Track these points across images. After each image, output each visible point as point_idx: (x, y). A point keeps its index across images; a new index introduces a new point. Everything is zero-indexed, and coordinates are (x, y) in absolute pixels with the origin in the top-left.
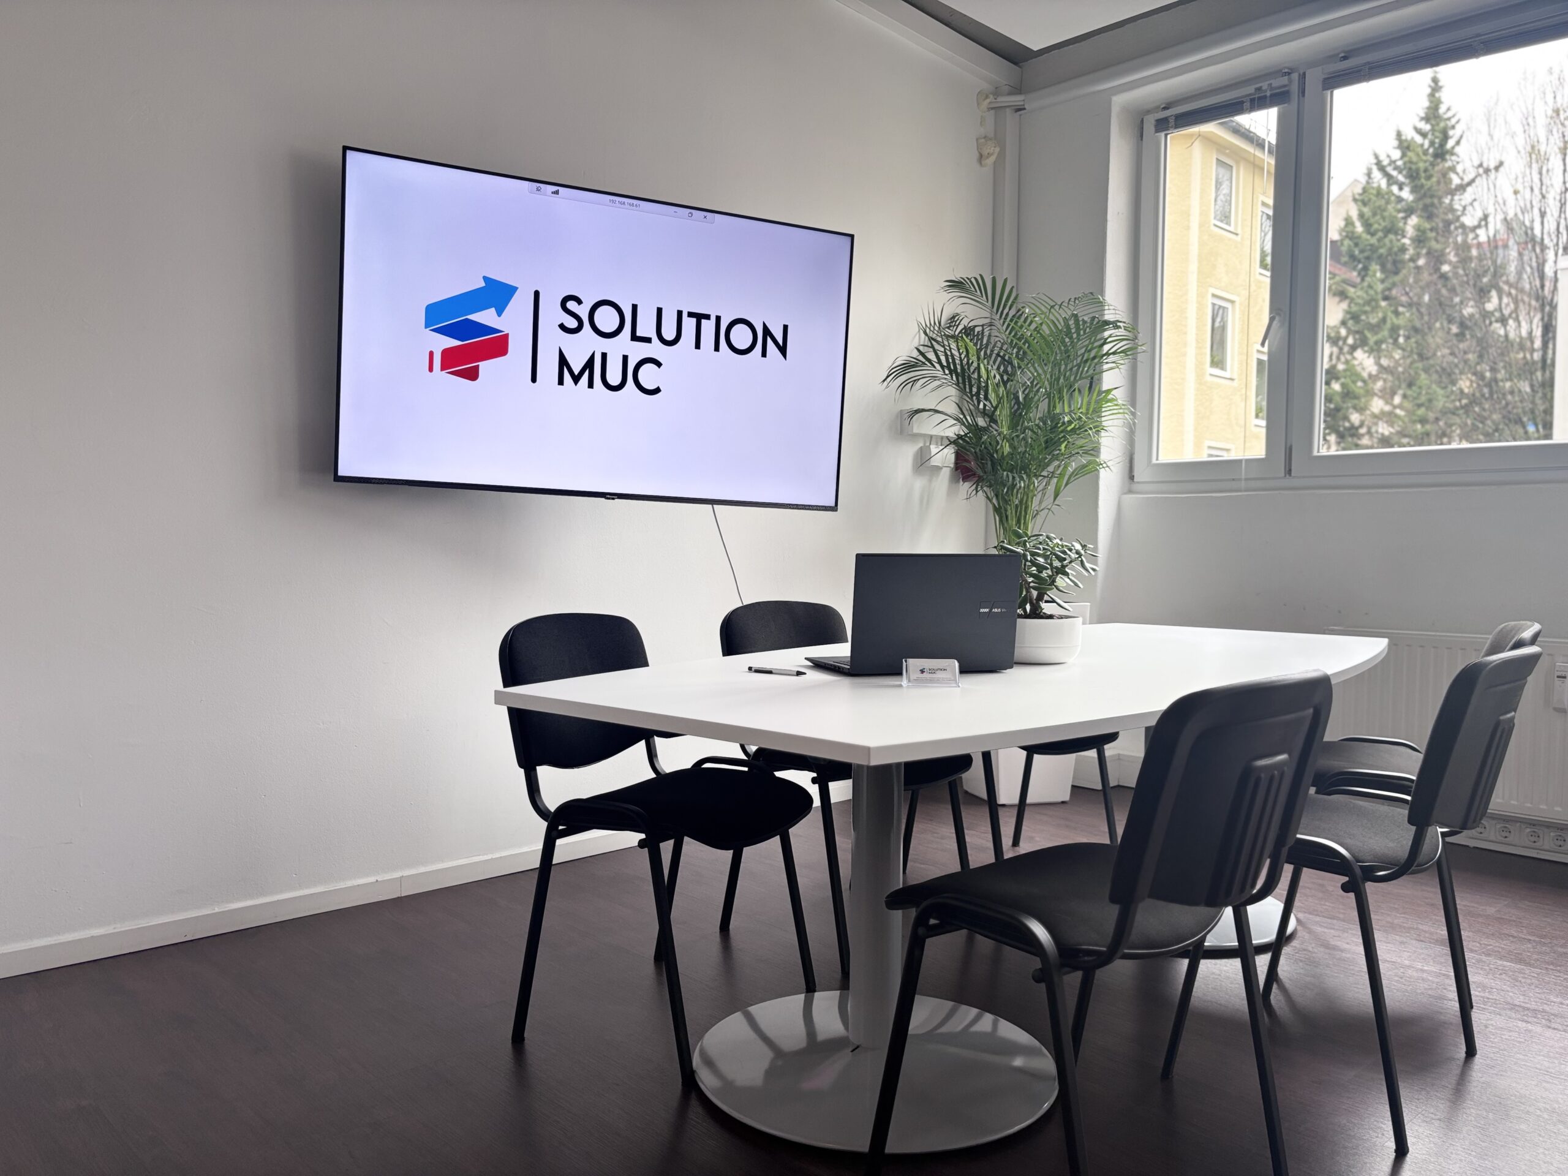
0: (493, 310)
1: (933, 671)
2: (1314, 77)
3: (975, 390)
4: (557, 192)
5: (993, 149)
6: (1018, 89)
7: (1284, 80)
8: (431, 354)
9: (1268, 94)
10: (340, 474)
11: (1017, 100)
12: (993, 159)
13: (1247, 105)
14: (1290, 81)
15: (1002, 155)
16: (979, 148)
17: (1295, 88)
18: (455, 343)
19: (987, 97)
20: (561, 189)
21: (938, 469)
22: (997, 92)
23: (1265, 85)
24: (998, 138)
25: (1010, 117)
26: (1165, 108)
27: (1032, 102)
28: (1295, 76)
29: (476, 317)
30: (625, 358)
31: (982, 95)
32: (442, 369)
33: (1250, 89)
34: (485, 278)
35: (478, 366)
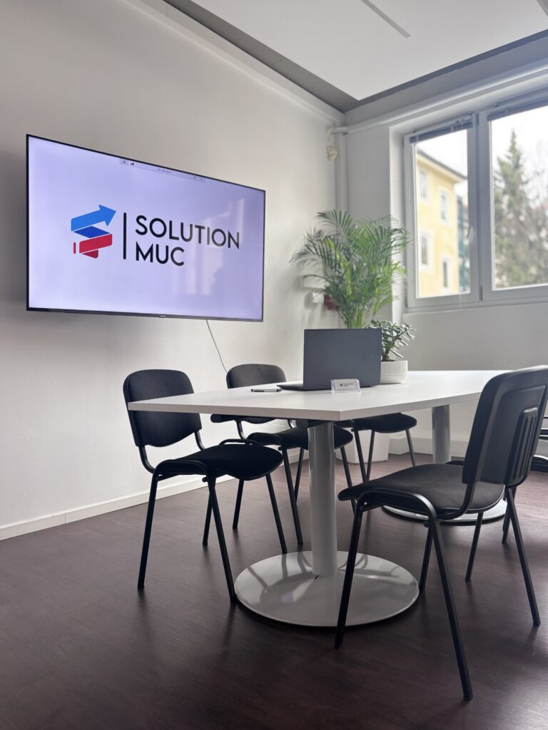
0: (104, 222)
1: (346, 385)
2: (483, 115)
3: (333, 265)
4: (133, 164)
5: (334, 152)
6: (344, 124)
7: (469, 117)
8: (75, 244)
9: (462, 123)
10: (31, 306)
11: (344, 129)
12: (334, 157)
13: (452, 129)
14: (472, 117)
15: (339, 155)
16: (328, 152)
17: (474, 121)
18: (86, 238)
19: (330, 128)
20: (135, 163)
21: (316, 304)
22: (335, 125)
23: (460, 120)
24: (336, 147)
25: (341, 137)
26: (414, 132)
27: (352, 130)
28: (474, 115)
29: (96, 226)
30: (167, 247)
31: (328, 127)
32: (80, 252)
33: (454, 122)
34: (100, 206)
35: (97, 251)
